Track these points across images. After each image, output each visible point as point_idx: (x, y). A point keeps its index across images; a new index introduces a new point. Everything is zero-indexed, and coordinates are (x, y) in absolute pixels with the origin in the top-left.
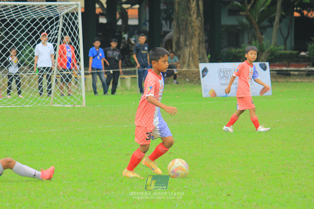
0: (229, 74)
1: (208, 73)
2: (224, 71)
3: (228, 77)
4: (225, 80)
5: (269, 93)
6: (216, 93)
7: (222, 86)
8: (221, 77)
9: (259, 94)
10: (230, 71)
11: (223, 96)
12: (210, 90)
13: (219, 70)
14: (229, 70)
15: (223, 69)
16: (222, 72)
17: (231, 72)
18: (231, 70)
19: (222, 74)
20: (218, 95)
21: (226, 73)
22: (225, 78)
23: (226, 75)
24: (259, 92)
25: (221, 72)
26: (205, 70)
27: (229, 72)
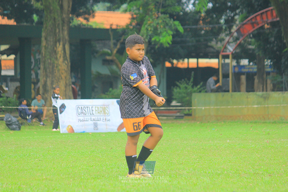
0: (86, 110)
1: (66, 109)
2: (82, 108)
3: (85, 113)
6: (74, 129)
7: (80, 122)
8: (79, 113)
9: (116, 131)
10: (87, 107)
12: (68, 126)
13: (77, 107)
14: (87, 106)
16: (79, 109)
17: (88, 108)
18: (88, 106)
19: (80, 111)
20: (75, 132)
22: (82, 114)
23: (84, 111)
24: (116, 128)
25: (79, 108)
26: (63, 107)
27: (86, 108)
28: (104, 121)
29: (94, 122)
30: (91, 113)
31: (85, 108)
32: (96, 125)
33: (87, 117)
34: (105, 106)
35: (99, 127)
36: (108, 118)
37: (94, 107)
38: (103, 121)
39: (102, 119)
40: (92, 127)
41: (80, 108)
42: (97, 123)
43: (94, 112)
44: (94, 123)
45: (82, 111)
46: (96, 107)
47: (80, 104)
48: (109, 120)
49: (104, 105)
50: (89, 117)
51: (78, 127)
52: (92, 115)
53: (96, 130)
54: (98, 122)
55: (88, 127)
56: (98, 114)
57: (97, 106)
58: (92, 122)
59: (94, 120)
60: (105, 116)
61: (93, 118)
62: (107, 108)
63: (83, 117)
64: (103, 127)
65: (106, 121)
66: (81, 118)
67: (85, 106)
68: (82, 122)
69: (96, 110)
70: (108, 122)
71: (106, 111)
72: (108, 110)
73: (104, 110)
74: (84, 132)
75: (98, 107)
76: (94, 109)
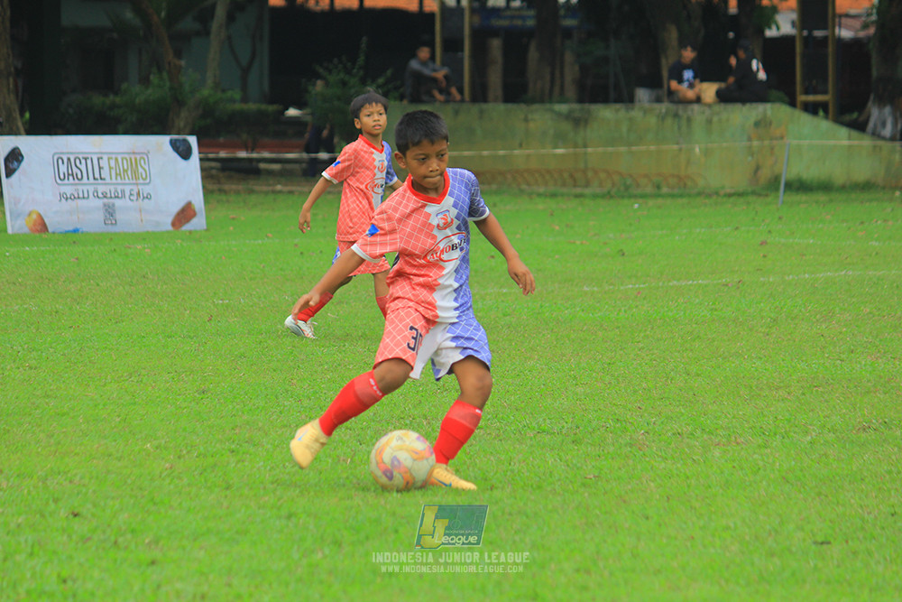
2: (69, 159)
3: (79, 176)
4: (72, 184)
5: (198, 223)
8: (62, 177)
10: (86, 159)
11: (67, 232)
14: (85, 156)
15: (68, 153)
16: (63, 163)
17: (89, 162)
18: (89, 156)
19: (63, 169)
21: (76, 166)
22: (71, 178)
23: (75, 169)
24: (170, 220)
25: (60, 161)
27: (83, 161)
28: (134, 198)
29: (105, 200)
30: (97, 175)
31: (78, 162)
32: (110, 212)
33: (85, 188)
34: (138, 157)
35: (118, 216)
36: (146, 190)
37: (105, 157)
38: (132, 198)
39: (127, 194)
40: (99, 216)
41: (65, 161)
42: (113, 205)
43: (105, 173)
44: (105, 205)
45: (69, 170)
46: (109, 159)
47: (65, 151)
48: (148, 197)
49: (134, 153)
50: (91, 189)
51: (59, 215)
52: (100, 181)
53: (112, 224)
54: (118, 203)
55: (89, 214)
56: (116, 179)
57: (114, 156)
58: (99, 203)
59: (105, 197)
60: (137, 184)
61: (101, 189)
62: (142, 162)
63: (74, 187)
64: (130, 215)
65: (140, 200)
66: (68, 190)
67: (81, 157)
68: (69, 201)
69: (110, 168)
70: (146, 201)
71: (140, 170)
72: (147, 169)
73: (134, 167)
74: (76, 231)
75: (116, 159)
76: (104, 163)
